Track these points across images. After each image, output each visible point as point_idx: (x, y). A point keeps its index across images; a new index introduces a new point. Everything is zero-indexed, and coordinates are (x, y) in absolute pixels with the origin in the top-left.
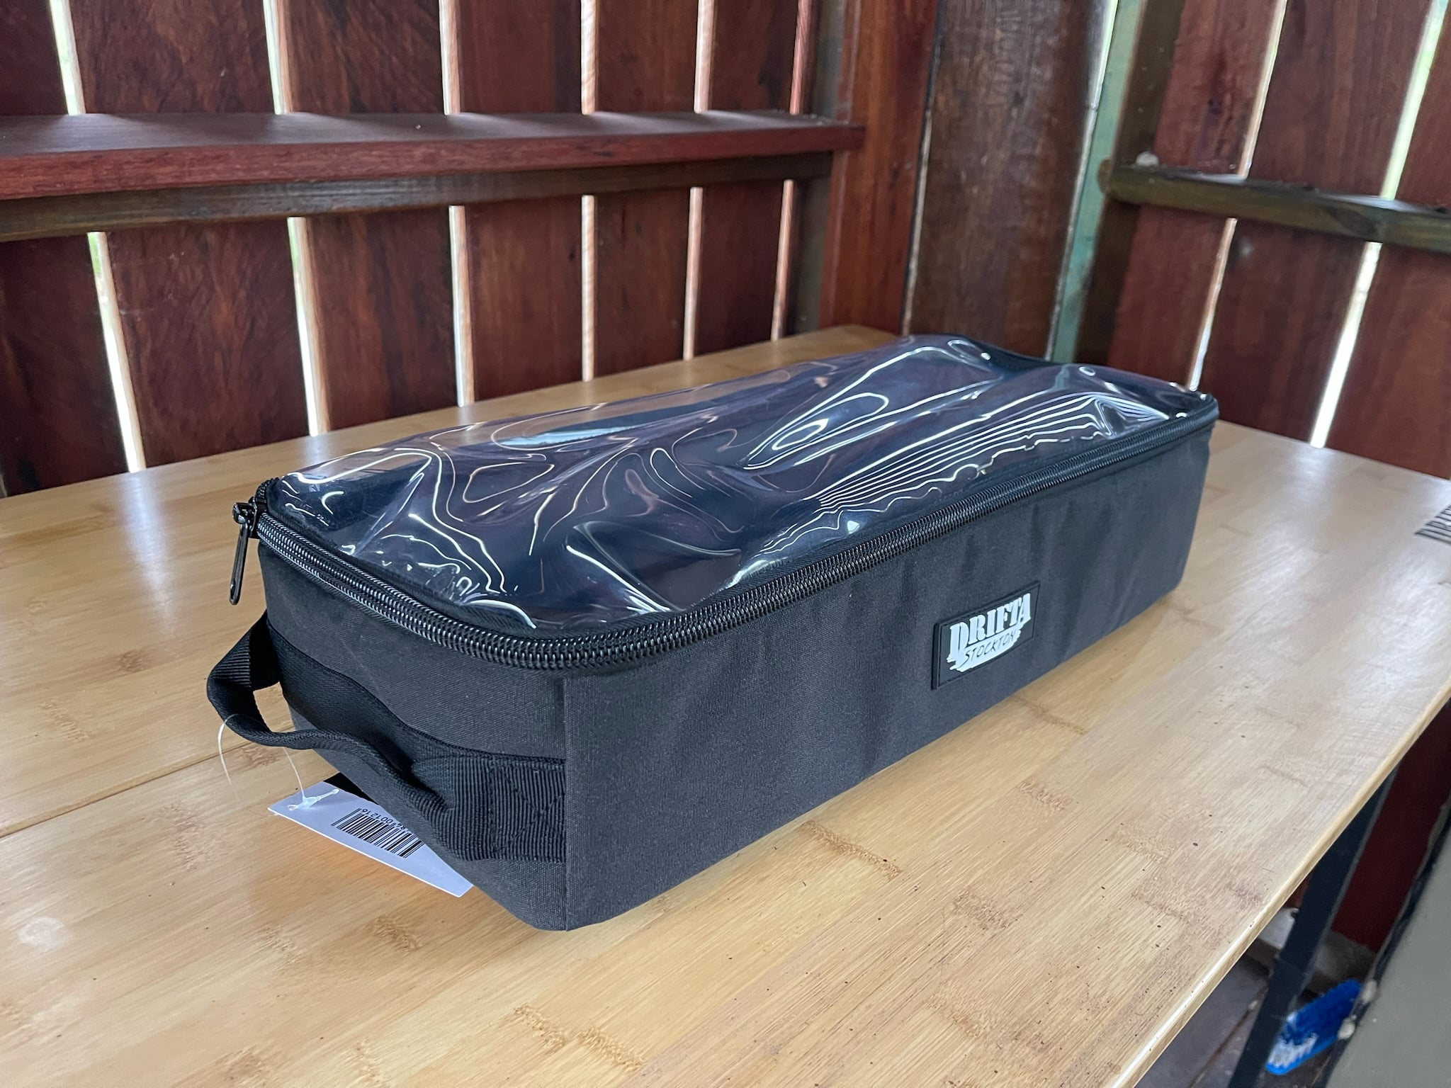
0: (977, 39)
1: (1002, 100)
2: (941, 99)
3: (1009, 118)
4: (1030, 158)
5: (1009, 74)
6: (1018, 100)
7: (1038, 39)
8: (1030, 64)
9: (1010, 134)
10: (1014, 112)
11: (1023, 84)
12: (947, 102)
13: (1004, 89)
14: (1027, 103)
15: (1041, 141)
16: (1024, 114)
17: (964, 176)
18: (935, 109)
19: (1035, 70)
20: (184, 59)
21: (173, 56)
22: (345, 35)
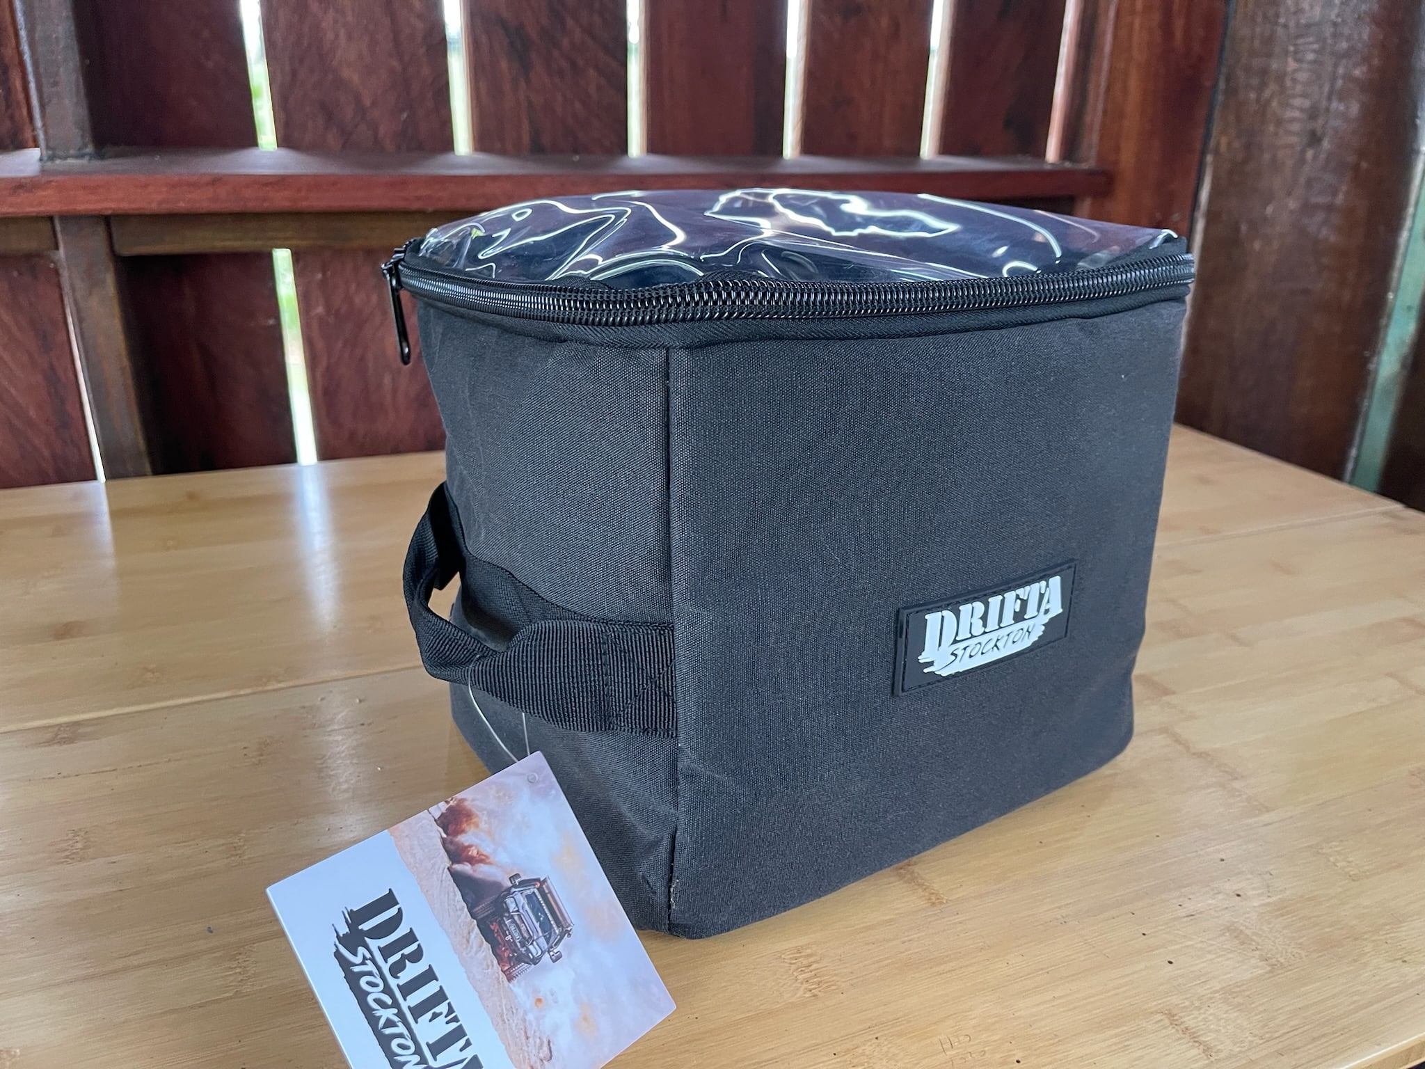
0: (1264, 72)
1: (1294, 140)
2: (1224, 141)
3: (1302, 161)
4: (1329, 208)
5: (1302, 110)
6: (1314, 139)
7: (1341, 71)
8: (1329, 98)
9: (1302, 180)
10: (1310, 154)
11: (1321, 121)
12: (1229, 144)
13: (1296, 127)
14: (1326, 144)
15: (1344, 188)
16: (1323, 156)
17: (1244, 228)
18: (1217, 152)
19: (1335, 105)
20: (367, 102)
21: (358, 99)
22: (528, 81)
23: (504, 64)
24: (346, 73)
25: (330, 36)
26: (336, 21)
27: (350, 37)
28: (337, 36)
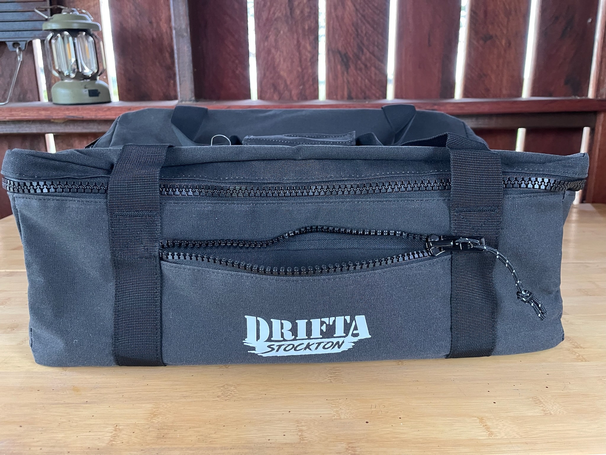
20: (288, 83)
21: (285, 81)
22: (347, 73)
23: (339, 67)
24: (282, 73)
25: (278, 60)
26: (280, 55)
27: (284, 61)
28: (280, 61)
